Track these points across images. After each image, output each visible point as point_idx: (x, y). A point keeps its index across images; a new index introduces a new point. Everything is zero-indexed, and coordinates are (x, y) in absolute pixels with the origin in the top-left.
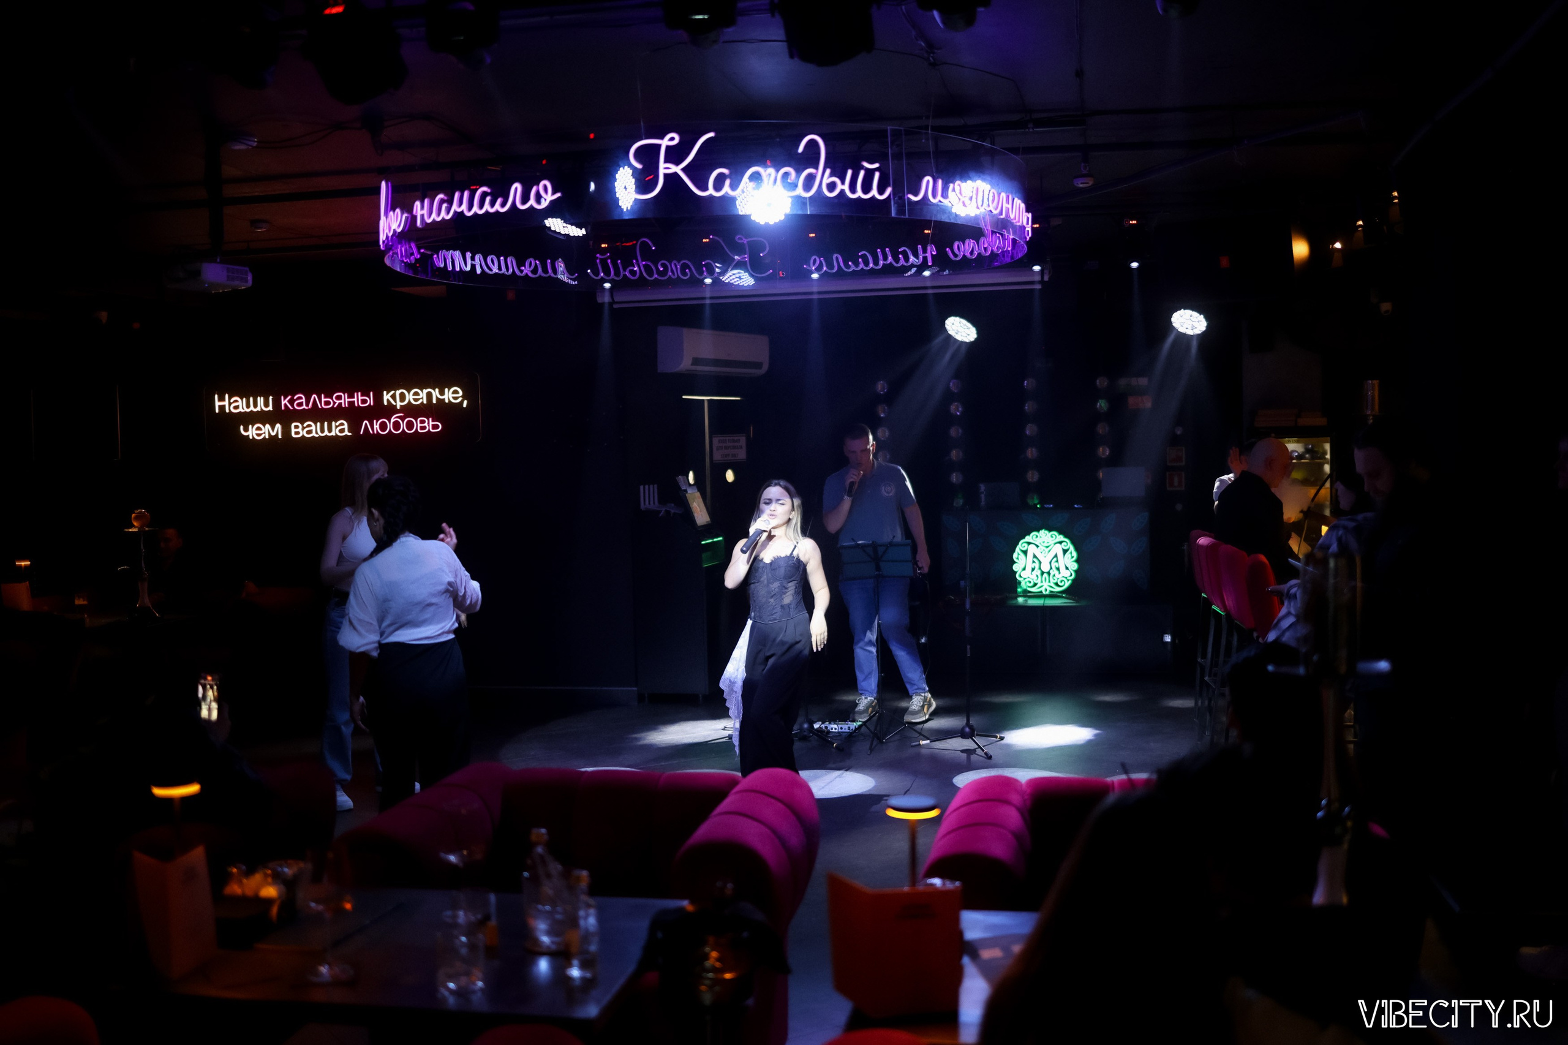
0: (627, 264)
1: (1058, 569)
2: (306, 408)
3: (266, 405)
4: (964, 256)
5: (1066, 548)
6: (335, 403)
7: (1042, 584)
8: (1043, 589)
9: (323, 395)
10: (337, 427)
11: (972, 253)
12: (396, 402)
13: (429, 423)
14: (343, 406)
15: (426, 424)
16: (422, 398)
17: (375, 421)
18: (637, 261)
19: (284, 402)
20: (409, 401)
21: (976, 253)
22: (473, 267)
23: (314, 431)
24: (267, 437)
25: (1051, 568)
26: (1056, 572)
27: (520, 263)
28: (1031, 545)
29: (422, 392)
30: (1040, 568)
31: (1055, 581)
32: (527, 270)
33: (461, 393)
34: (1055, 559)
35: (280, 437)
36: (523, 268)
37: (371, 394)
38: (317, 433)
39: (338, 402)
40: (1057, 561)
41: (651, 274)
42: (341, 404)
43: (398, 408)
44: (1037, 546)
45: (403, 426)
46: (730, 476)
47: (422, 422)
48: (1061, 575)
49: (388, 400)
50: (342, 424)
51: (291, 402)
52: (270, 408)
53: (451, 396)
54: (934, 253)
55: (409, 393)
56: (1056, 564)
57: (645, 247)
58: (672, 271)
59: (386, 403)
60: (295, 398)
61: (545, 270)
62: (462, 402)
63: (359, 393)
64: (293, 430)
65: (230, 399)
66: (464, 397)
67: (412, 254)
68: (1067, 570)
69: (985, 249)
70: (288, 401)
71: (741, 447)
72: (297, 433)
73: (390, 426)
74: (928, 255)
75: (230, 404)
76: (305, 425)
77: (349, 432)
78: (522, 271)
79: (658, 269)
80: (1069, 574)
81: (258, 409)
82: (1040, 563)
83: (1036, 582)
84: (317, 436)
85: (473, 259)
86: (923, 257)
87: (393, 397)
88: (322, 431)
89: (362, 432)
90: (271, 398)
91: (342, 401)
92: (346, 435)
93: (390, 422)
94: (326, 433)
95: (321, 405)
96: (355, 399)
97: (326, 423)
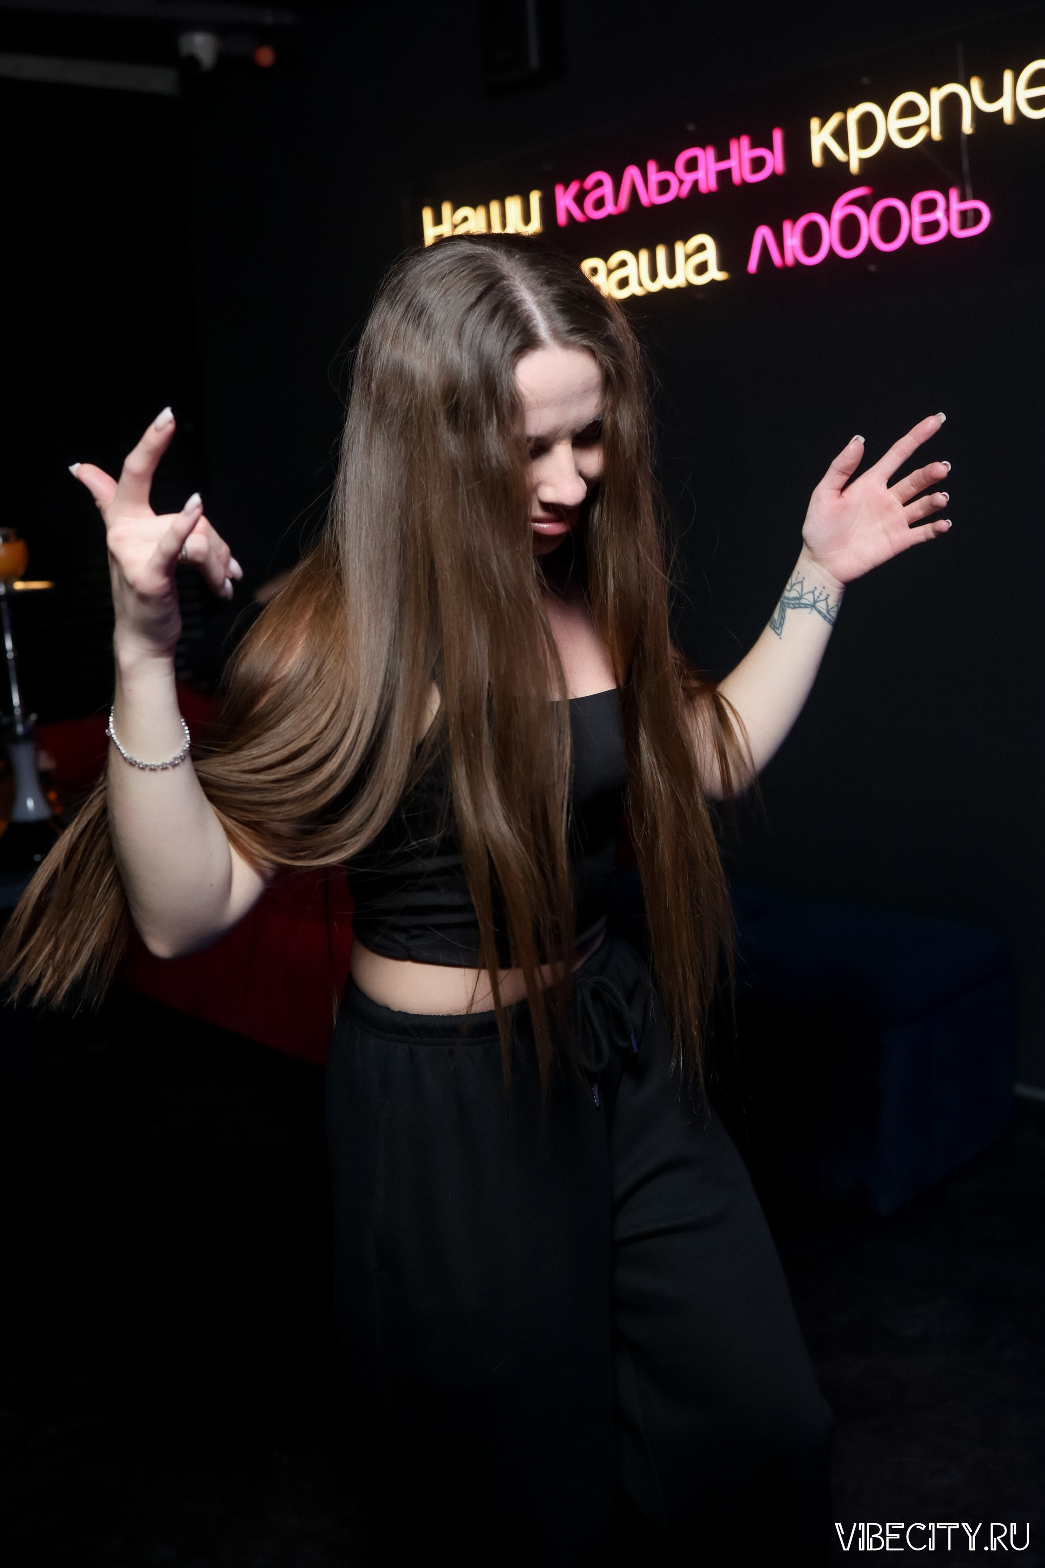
2: (615, 211)
3: (527, 219)
6: (681, 182)
9: (652, 167)
10: (688, 257)
12: (845, 148)
13: (947, 211)
14: (703, 187)
15: (939, 214)
16: (928, 123)
17: (787, 226)
19: (565, 200)
20: (888, 141)
23: (633, 279)
29: (927, 97)
37: (778, 137)
38: (641, 284)
39: (689, 178)
42: (696, 183)
43: (854, 167)
45: (869, 229)
47: (929, 206)
49: (826, 150)
50: (701, 248)
51: (579, 199)
52: (535, 226)
53: (1025, 95)
55: (886, 110)
59: (817, 159)
60: (589, 184)
63: (745, 141)
65: (452, 212)
70: (574, 199)
73: (830, 236)
76: (611, 263)
77: (722, 267)
84: (639, 292)
87: (840, 134)
88: (654, 276)
89: (753, 265)
90: (535, 197)
91: (700, 174)
92: (713, 282)
93: (828, 218)
94: (663, 281)
95: (650, 197)
96: (732, 163)
97: (661, 252)
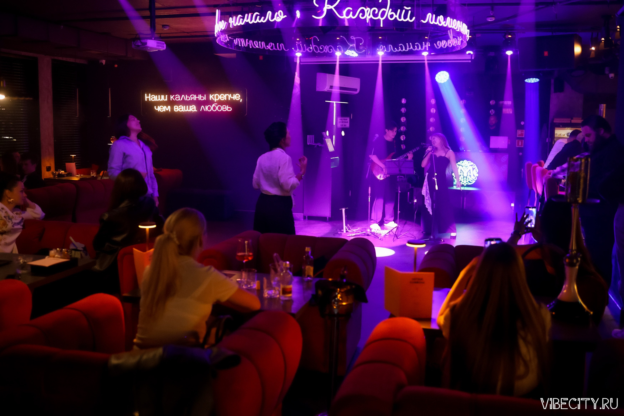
0: (308, 46)
1: (470, 176)
2: (180, 100)
3: (165, 98)
4: (441, 47)
5: (474, 168)
6: (191, 98)
7: (463, 182)
8: (464, 184)
9: (186, 95)
10: (191, 108)
11: (444, 46)
12: (214, 99)
13: (227, 108)
16: (225, 98)
17: (206, 106)
18: (312, 45)
20: (220, 99)
21: (446, 46)
22: (249, 45)
23: (183, 109)
24: (165, 111)
25: (468, 175)
26: (470, 177)
27: (267, 44)
28: (460, 166)
29: (225, 95)
30: (463, 175)
31: (469, 181)
32: (269, 47)
33: (240, 96)
34: (469, 172)
35: (170, 111)
36: (268, 46)
37: (205, 95)
38: (184, 110)
40: (470, 173)
41: (317, 51)
42: (193, 99)
43: (215, 101)
44: (462, 166)
45: (217, 108)
46: (343, 133)
47: (224, 107)
48: (471, 178)
49: (211, 98)
50: (194, 107)
51: (174, 97)
52: (166, 100)
53: (236, 97)
54: (429, 45)
55: (220, 95)
56: (470, 174)
57: (315, 39)
58: (325, 50)
60: (176, 96)
61: (276, 47)
62: (240, 100)
63: (200, 95)
64: (175, 109)
65: (151, 95)
66: (241, 98)
67: (226, 39)
68: (474, 177)
69: (450, 44)
70: (173, 97)
71: (347, 122)
72: (176, 110)
74: (427, 46)
75: (151, 97)
76: (179, 107)
77: (196, 110)
78: (267, 47)
79: (320, 49)
80: (475, 178)
81: (162, 100)
82: (463, 173)
83: (461, 180)
84: (184, 111)
85: (248, 42)
86: (425, 47)
87: (214, 97)
89: (201, 110)
90: (167, 96)
91: (194, 98)
92: (195, 111)
93: (212, 107)
94: (187, 110)
95: (186, 99)
96: (199, 97)
97: (187, 106)
